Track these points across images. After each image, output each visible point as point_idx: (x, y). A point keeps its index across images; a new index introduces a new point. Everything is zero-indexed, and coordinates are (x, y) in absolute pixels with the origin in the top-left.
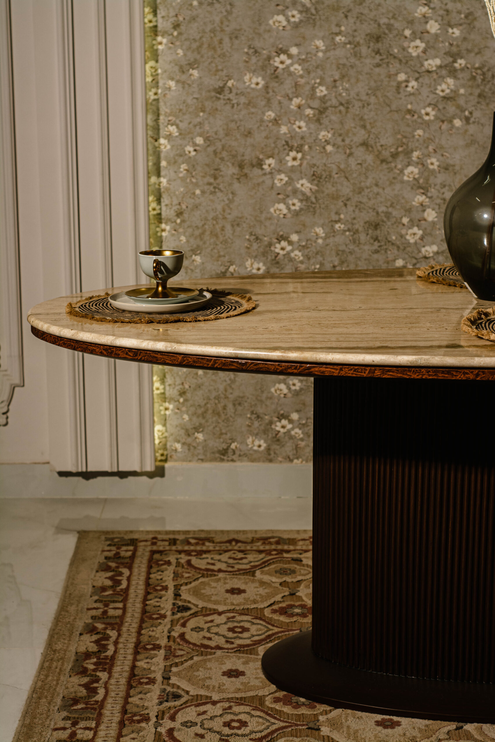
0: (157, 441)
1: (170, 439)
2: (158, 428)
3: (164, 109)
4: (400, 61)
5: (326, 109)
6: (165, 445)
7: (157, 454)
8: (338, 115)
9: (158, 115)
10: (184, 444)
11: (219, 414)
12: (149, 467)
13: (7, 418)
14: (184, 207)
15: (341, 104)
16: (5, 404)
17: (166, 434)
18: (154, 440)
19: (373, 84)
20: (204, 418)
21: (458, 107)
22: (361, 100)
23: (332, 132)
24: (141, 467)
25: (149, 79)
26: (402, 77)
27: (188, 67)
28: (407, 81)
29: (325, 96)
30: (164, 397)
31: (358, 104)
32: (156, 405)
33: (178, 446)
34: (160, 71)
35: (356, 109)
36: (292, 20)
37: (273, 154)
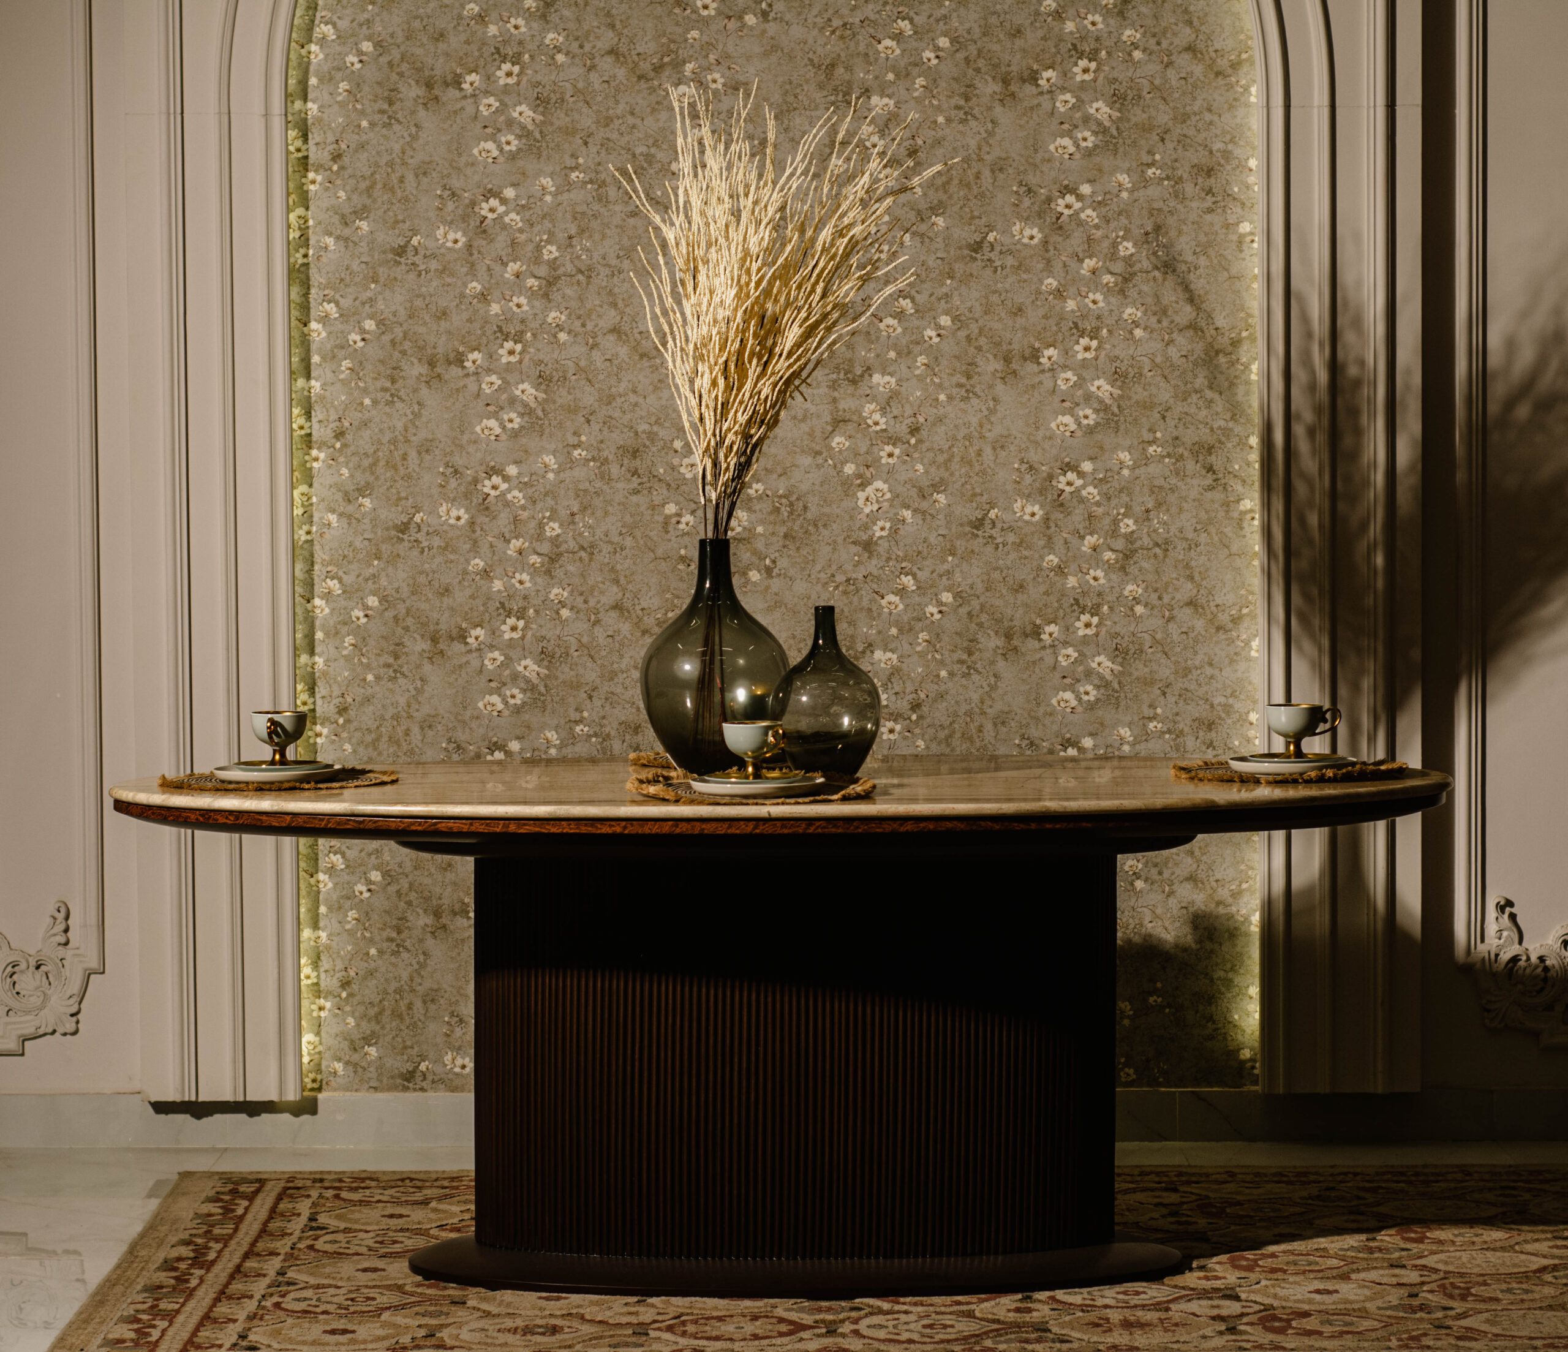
0: (306, 1060)
1: (327, 1055)
2: (308, 1038)
3: (320, 555)
4: (669, 485)
5: (561, 554)
6: (319, 1064)
7: (307, 1080)
8: (578, 564)
9: (312, 564)
10: (347, 1063)
11: (400, 1017)
12: (292, 1095)
13: (78, 1022)
14: (349, 700)
15: (582, 548)
16: (76, 999)
17: (320, 1048)
18: (301, 1056)
19: (628, 519)
20: (378, 1022)
21: (755, 552)
22: (610, 542)
23: (569, 589)
24: (281, 1094)
25: (298, 511)
26: (671, 509)
27: (356, 494)
28: (679, 515)
29: (558, 536)
30: (317, 990)
31: (606, 549)
32: (305, 1003)
33: (339, 1067)
34: (314, 499)
35: (604, 556)
36: (509, 426)
37: (482, 621)
